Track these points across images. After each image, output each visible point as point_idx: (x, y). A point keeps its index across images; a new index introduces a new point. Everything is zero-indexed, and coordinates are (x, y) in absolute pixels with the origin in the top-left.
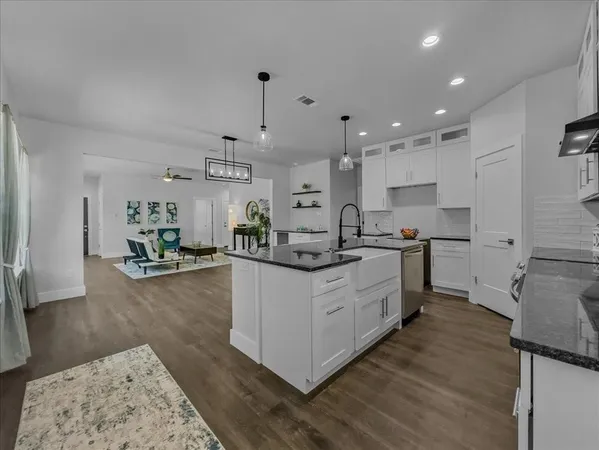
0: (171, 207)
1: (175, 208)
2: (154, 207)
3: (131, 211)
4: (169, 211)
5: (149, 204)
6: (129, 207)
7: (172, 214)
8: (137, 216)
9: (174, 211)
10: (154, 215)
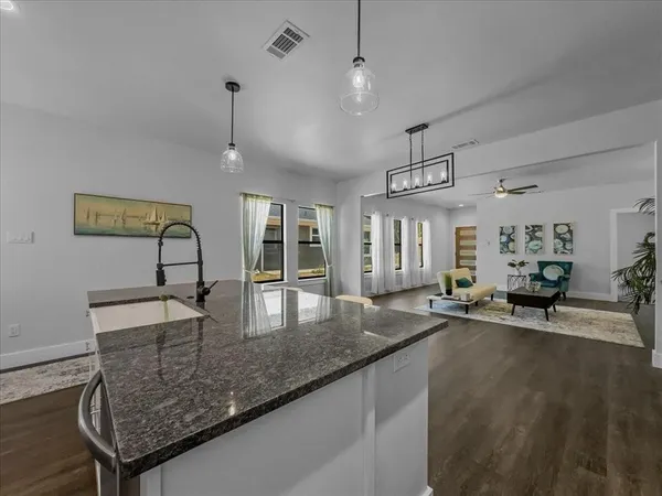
0: (562, 229)
1: (570, 232)
2: (534, 231)
3: (504, 239)
4: (558, 236)
5: (527, 228)
6: (501, 234)
7: (564, 240)
8: (511, 245)
9: (568, 236)
10: (535, 242)
